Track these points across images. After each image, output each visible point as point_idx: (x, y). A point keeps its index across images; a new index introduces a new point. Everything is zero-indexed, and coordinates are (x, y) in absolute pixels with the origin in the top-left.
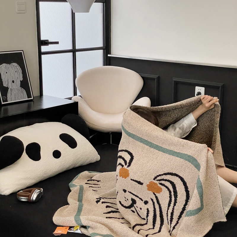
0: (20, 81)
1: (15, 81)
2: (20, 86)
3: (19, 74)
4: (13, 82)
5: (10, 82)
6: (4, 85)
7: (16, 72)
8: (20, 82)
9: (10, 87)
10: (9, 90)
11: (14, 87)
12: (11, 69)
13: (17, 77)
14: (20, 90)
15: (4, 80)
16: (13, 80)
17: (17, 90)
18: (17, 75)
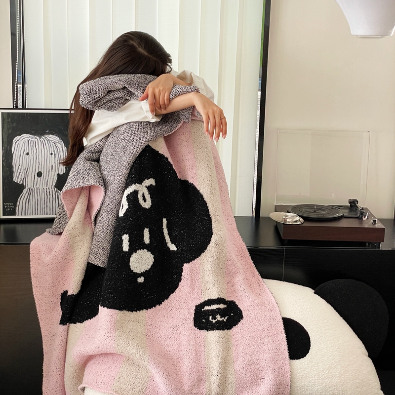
0: (58, 174)
1: (44, 174)
2: (54, 185)
5: (32, 174)
6: (15, 180)
9: (29, 184)
10: (25, 191)
11: (38, 186)
12: (40, 146)
13: (52, 166)
14: (51, 195)
15: (17, 169)
16: (40, 171)
17: (45, 193)
18: (52, 161)
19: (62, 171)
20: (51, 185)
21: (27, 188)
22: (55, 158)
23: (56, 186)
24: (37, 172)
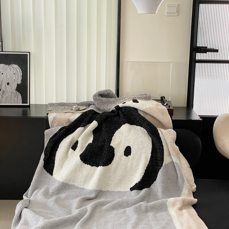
1: (10, 84)
2: (15, 89)
3: (18, 77)
5: (4, 84)
7: (14, 74)
8: (16, 85)
9: (3, 88)
10: (1, 92)
11: (7, 90)
12: (8, 70)
13: (14, 80)
14: (14, 94)
16: (8, 82)
17: (11, 93)
18: (14, 78)
19: (19, 82)
21: (2, 90)
22: (16, 76)
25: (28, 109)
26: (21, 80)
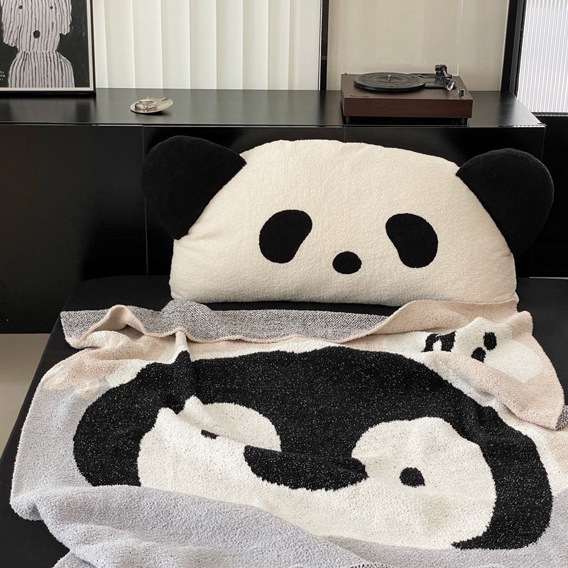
0: (61, 35)
1: (42, 34)
2: (56, 48)
3: (62, 16)
4: (37, 34)
5: (27, 35)
6: (5, 41)
7: (51, 8)
8: (58, 39)
9: (23, 47)
10: (19, 55)
11: (35, 50)
13: (53, 23)
14: (52, 61)
15: (8, 27)
16: (37, 29)
17: (45, 58)
18: (52, 17)
19: (66, 30)
20: (52, 48)
21: (21, 52)
22: (56, 12)
23: (57, 50)
24: (33, 31)
25: (92, 102)
26: (69, 23)
